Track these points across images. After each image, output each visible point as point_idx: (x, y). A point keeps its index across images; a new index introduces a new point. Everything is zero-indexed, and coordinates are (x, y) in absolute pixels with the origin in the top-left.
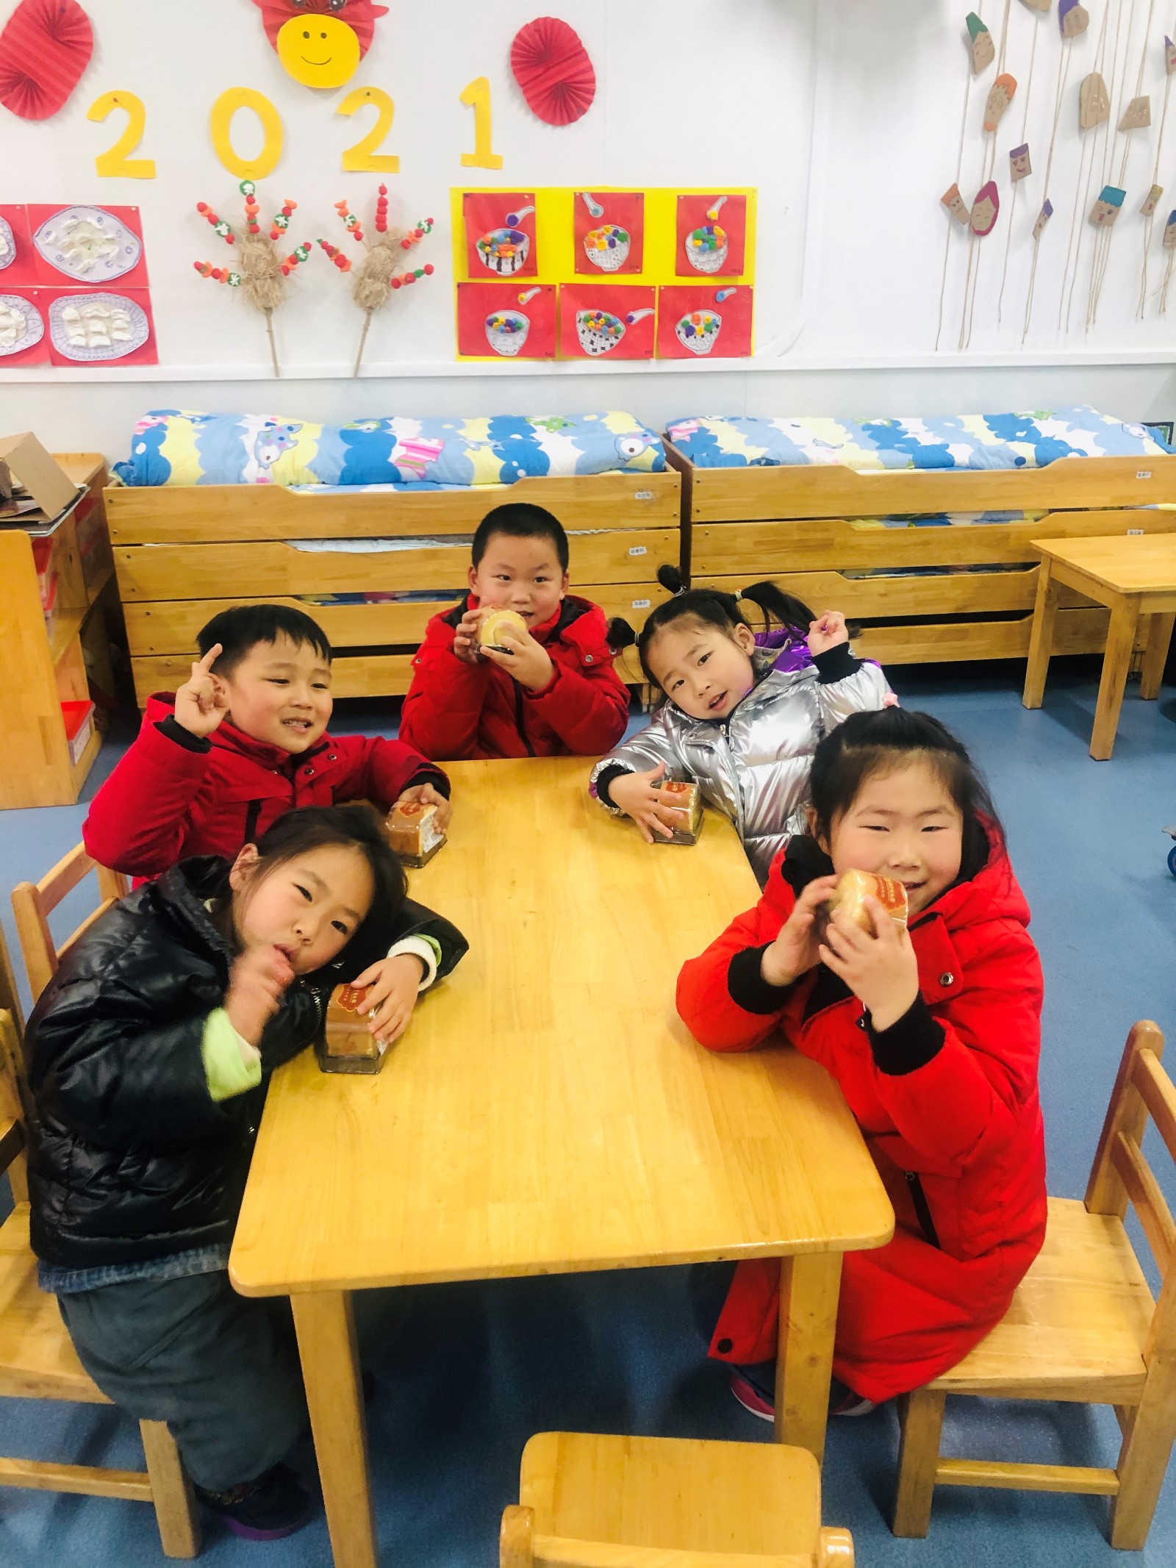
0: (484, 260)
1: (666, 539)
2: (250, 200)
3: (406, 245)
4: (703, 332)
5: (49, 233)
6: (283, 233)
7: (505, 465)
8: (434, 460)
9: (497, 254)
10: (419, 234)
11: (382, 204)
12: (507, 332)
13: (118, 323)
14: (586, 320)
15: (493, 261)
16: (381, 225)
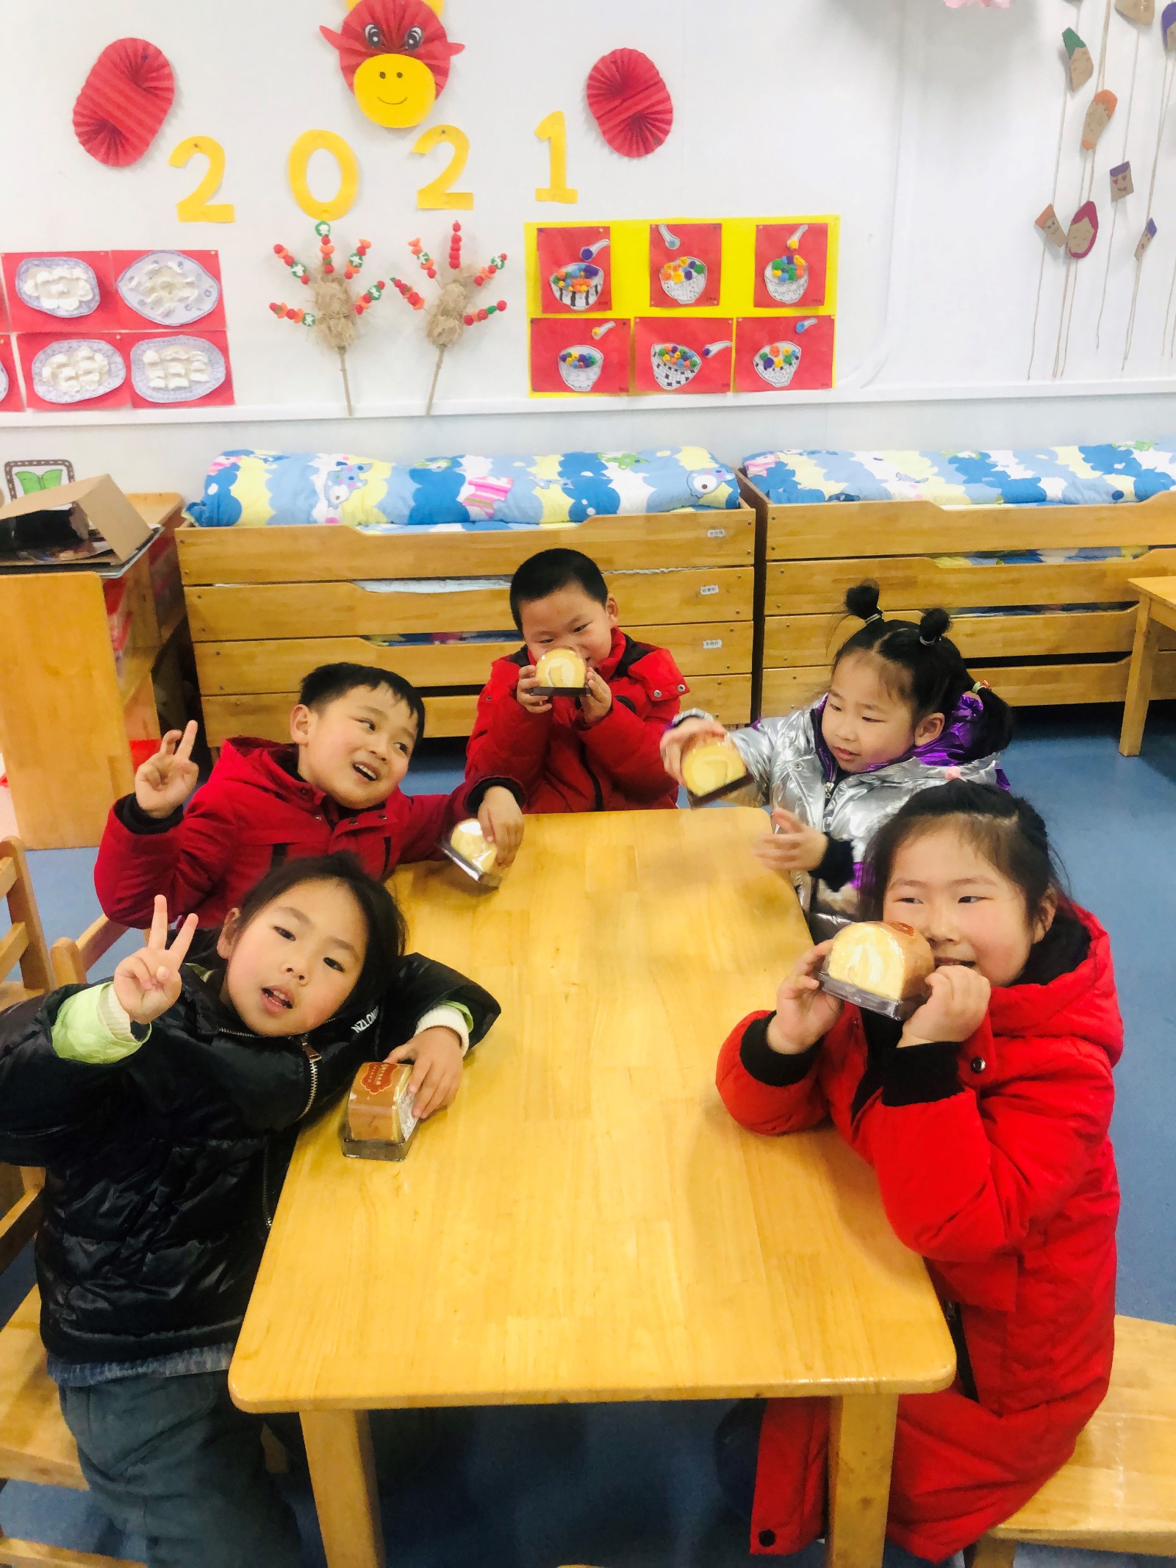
0: (557, 294)
1: (739, 577)
2: (326, 240)
3: (479, 281)
4: (782, 364)
5: (132, 278)
6: (357, 272)
7: (574, 504)
8: (503, 499)
9: (571, 289)
10: (492, 270)
11: (456, 241)
12: (581, 367)
13: (196, 365)
14: (661, 354)
15: (567, 296)
16: (455, 262)
